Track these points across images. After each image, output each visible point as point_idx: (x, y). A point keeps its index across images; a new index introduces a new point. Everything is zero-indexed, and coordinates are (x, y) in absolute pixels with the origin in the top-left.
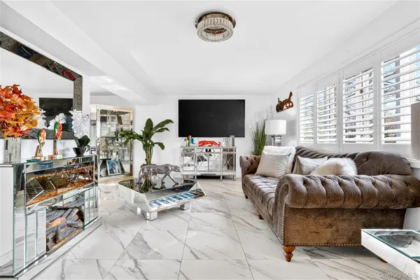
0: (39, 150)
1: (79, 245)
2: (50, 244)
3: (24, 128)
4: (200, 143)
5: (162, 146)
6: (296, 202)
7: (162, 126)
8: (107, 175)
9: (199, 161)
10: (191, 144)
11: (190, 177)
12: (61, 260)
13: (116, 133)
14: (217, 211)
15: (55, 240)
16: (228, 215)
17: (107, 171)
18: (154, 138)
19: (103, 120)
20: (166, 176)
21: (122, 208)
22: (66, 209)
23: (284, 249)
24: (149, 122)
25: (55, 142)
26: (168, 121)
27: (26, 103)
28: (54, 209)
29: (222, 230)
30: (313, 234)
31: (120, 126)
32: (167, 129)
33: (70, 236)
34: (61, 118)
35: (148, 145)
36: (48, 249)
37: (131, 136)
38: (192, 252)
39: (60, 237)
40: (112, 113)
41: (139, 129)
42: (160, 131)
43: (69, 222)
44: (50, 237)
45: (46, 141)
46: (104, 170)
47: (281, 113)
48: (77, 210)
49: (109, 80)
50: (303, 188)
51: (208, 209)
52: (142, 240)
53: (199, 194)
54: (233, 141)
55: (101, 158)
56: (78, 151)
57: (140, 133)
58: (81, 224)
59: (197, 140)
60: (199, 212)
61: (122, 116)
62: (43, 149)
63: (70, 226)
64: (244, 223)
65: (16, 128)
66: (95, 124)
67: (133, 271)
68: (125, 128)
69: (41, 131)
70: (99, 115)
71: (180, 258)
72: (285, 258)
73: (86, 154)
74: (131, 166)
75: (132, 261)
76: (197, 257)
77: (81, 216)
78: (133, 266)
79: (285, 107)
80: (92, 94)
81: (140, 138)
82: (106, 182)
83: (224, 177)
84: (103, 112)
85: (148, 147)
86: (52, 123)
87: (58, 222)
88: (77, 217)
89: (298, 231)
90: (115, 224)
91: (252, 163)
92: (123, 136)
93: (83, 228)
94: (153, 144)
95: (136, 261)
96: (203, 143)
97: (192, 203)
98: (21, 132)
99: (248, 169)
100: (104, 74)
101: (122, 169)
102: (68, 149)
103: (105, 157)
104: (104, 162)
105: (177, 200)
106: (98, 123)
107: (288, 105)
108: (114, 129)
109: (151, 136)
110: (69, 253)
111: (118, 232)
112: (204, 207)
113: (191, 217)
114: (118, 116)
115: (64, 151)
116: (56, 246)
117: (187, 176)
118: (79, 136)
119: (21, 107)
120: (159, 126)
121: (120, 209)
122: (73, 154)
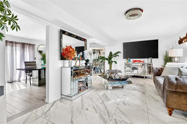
0: (76, 63)
1: (87, 93)
2: (79, 91)
3: (73, 57)
4: (133, 61)
5: (116, 62)
6: (170, 87)
7: (116, 54)
8: (95, 73)
9: (133, 69)
10: (129, 62)
11: (129, 76)
12: (81, 96)
13: (99, 58)
14: (139, 91)
15: (80, 90)
16: (144, 93)
17: (95, 72)
18: (113, 59)
19: (94, 53)
20: (116, 74)
21: (100, 85)
22: (83, 82)
23: (167, 109)
24: (111, 53)
25: (80, 61)
26: (118, 52)
27: (73, 50)
28: (80, 81)
29: (139, 98)
30: (184, 105)
31: (100, 55)
32: (118, 56)
33: (84, 90)
34: (81, 54)
35: (110, 62)
36: (78, 92)
37: (104, 59)
38: (123, 102)
39: (81, 90)
40: (97, 50)
41: (107, 56)
42: (115, 56)
43: (83, 86)
44: (79, 89)
45: (78, 61)
46: (94, 71)
47: (181, 45)
48: (86, 83)
49: (95, 39)
50: (175, 82)
51: (134, 89)
52: (106, 96)
53: (130, 82)
54: (151, 60)
55: (93, 67)
56: (86, 64)
57: (107, 58)
58: (87, 87)
59: (132, 60)
60: (130, 90)
61: (101, 51)
62: (77, 63)
63: (84, 87)
64: (151, 97)
65: (71, 57)
66: (91, 55)
67: (102, 103)
68: (102, 56)
69: (76, 58)
70: (93, 51)
71: (118, 103)
72: (168, 114)
73: (88, 65)
74: (104, 70)
75: (102, 101)
76: (125, 105)
77: (87, 84)
78: (102, 102)
79: (183, 42)
80: (90, 44)
81: (107, 59)
82: (95, 75)
83: (146, 77)
84: (94, 50)
85: (110, 63)
86: (79, 55)
87: (81, 85)
88: (86, 85)
89: (174, 102)
90: (97, 89)
91: (159, 71)
92: (101, 59)
93: (87, 88)
94: (112, 62)
95: (103, 101)
96: (135, 61)
97: (127, 86)
98: (72, 58)
99: (157, 74)
100: (93, 38)
101: (101, 71)
102: (83, 63)
103: (95, 67)
104: (95, 68)
105: (120, 84)
106: (92, 54)
107: (185, 40)
108: (98, 56)
109: (111, 59)
110: (84, 95)
111: (98, 92)
112: (132, 89)
113: (126, 91)
114: (99, 51)
115: (82, 64)
116: (80, 92)
117: (128, 75)
118: (86, 59)
119: (72, 52)
120: (115, 54)
121: (99, 85)
122: (84, 65)
